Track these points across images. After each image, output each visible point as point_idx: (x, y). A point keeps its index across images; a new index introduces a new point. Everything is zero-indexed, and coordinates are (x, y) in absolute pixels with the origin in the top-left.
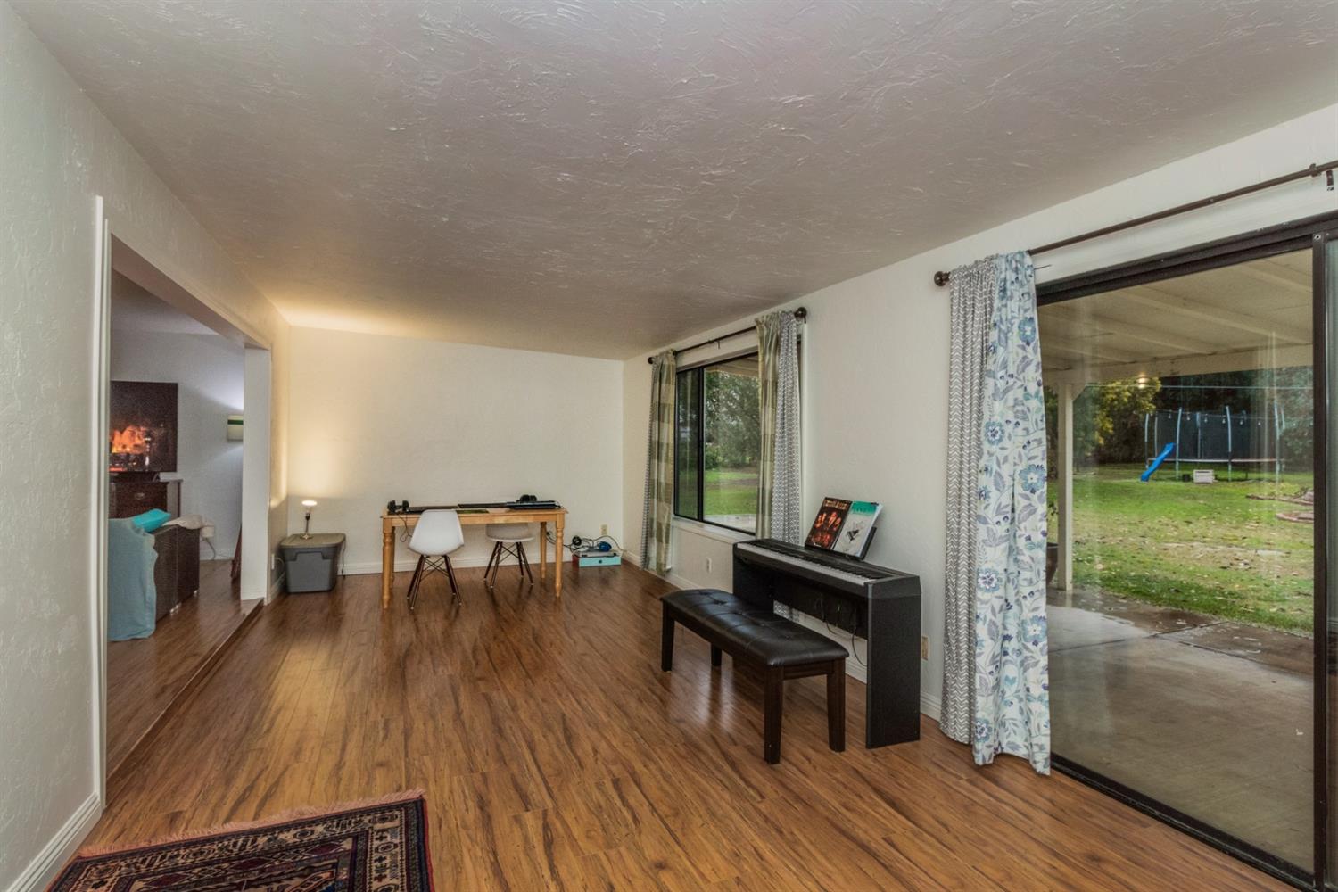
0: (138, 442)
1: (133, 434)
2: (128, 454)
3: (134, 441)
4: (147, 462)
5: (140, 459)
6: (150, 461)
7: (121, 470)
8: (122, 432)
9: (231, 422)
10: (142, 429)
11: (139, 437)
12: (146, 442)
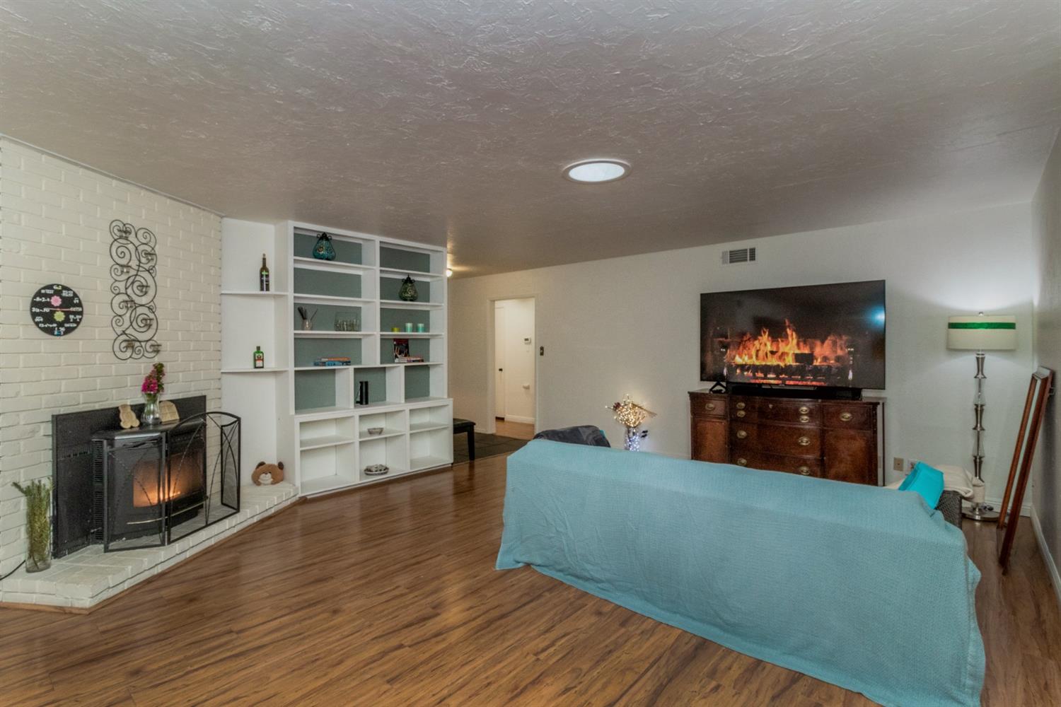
0: (840, 353)
1: (834, 343)
2: (830, 367)
3: (836, 352)
4: (850, 376)
5: (843, 371)
6: (853, 375)
7: (823, 384)
8: (823, 342)
9: (953, 326)
10: (844, 338)
11: (841, 349)
12: (850, 352)
